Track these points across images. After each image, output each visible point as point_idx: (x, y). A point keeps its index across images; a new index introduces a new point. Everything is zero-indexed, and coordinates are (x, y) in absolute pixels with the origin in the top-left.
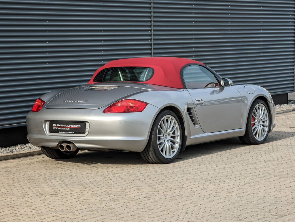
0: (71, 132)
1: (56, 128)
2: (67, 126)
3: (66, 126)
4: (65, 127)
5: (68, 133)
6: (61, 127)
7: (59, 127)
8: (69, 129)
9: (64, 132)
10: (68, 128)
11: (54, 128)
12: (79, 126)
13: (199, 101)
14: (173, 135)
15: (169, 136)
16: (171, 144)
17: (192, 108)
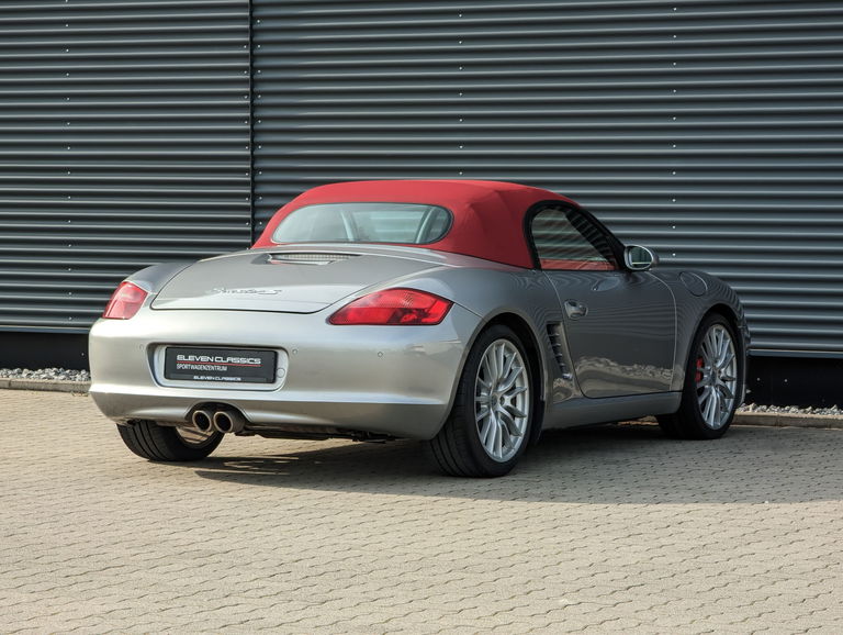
0: (231, 379)
1: (186, 367)
2: (220, 360)
3: (218, 360)
4: (214, 363)
6: (200, 363)
7: (195, 363)
8: (225, 369)
9: (208, 378)
11: (179, 366)
12: (258, 361)
13: (574, 305)
14: (510, 405)
15: (502, 404)
16: (503, 426)
17: (558, 324)
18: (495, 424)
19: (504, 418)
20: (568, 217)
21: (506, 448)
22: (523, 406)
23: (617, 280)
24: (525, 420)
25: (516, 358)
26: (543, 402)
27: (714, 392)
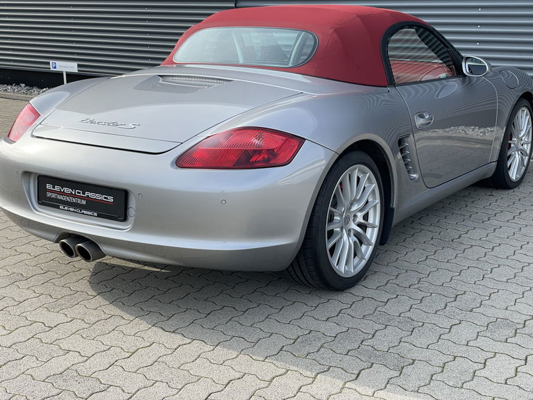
0: (89, 213)
1: (54, 196)
2: (80, 193)
3: (78, 193)
4: (75, 196)
5: (83, 213)
6: (63, 194)
8: (84, 202)
9: (71, 209)
10: (82, 198)
11: (49, 194)
12: (111, 199)
13: (422, 116)
14: (362, 221)
15: (354, 221)
16: (355, 242)
17: (408, 136)
18: (347, 241)
19: (357, 235)
20: (419, 36)
21: (357, 259)
22: (375, 218)
23: (455, 85)
24: (376, 230)
25: (369, 178)
26: (393, 209)
27: (517, 156)
